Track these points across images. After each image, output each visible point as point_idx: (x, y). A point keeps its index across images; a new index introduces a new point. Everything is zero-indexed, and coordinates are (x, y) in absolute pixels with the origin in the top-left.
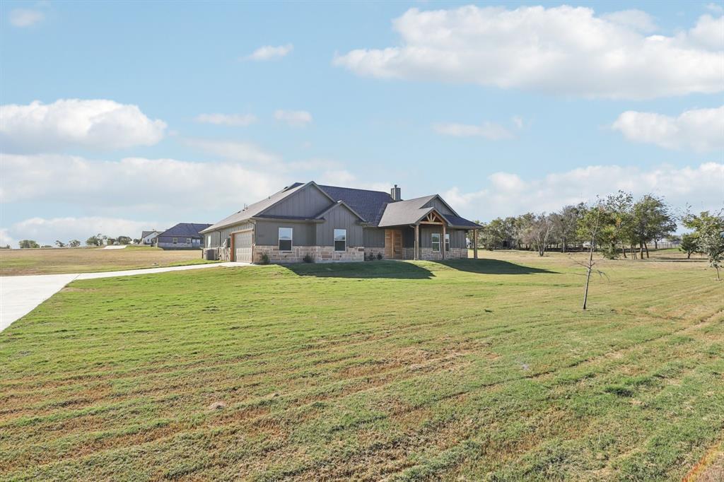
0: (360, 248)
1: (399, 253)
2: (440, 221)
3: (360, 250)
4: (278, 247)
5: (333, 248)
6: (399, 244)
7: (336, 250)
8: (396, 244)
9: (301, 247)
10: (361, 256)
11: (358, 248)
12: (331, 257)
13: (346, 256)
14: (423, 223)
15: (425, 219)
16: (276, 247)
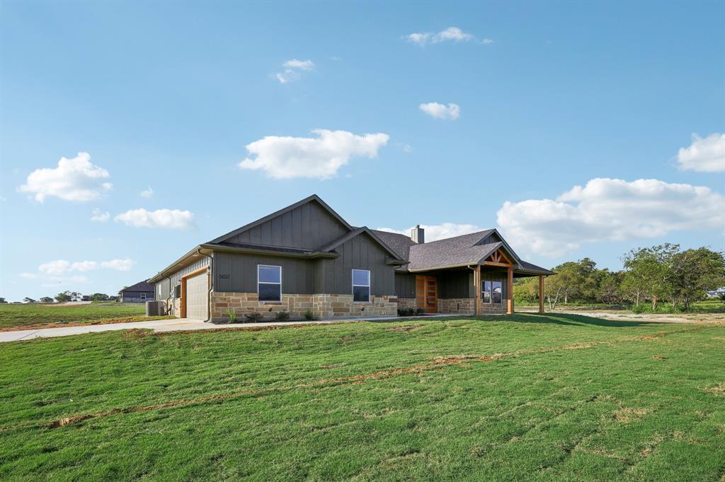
1: (433, 305)
2: (506, 262)
3: (391, 300)
4: (257, 295)
5: (351, 298)
6: (434, 294)
7: (355, 300)
8: (430, 294)
9: (298, 296)
11: (389, 297)
14: (486, 263)
15: (489, 259)
16: (251, 295)
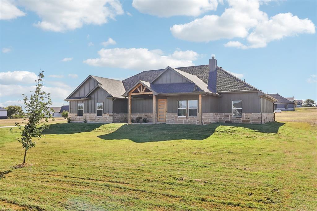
0: (110, 114)
10: (111, 119)
12: (94, 120)
13: (102, 119)
